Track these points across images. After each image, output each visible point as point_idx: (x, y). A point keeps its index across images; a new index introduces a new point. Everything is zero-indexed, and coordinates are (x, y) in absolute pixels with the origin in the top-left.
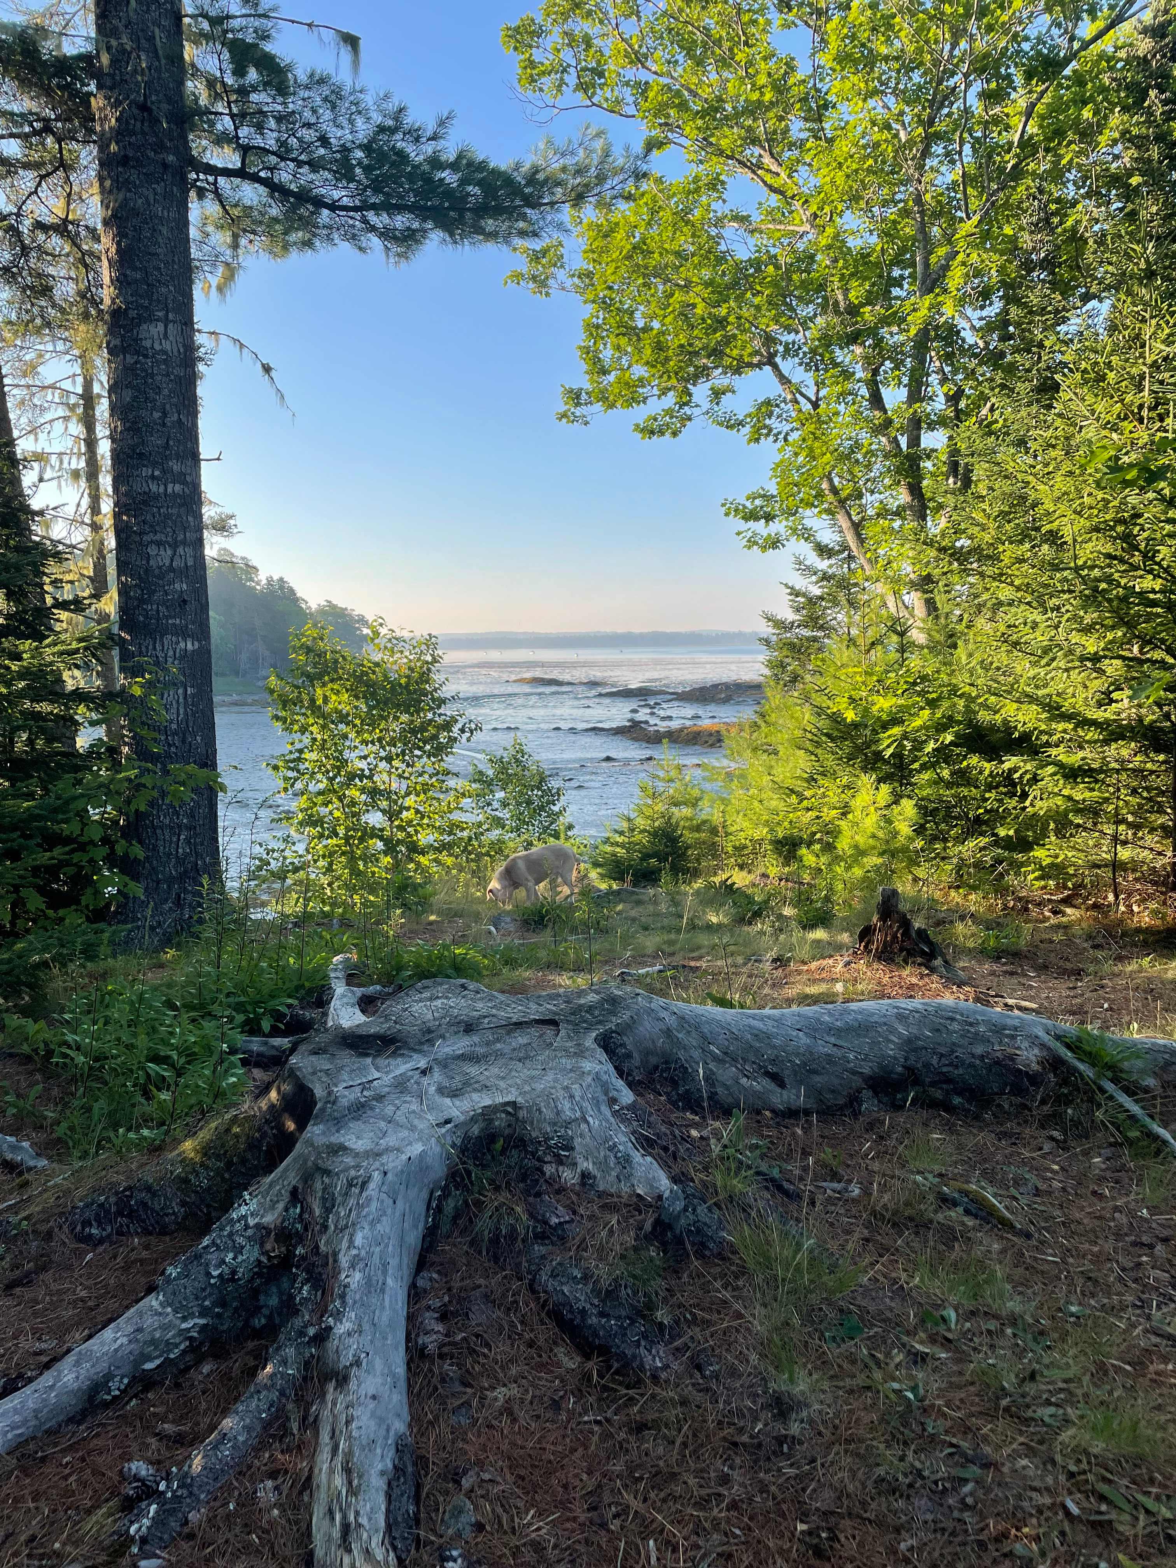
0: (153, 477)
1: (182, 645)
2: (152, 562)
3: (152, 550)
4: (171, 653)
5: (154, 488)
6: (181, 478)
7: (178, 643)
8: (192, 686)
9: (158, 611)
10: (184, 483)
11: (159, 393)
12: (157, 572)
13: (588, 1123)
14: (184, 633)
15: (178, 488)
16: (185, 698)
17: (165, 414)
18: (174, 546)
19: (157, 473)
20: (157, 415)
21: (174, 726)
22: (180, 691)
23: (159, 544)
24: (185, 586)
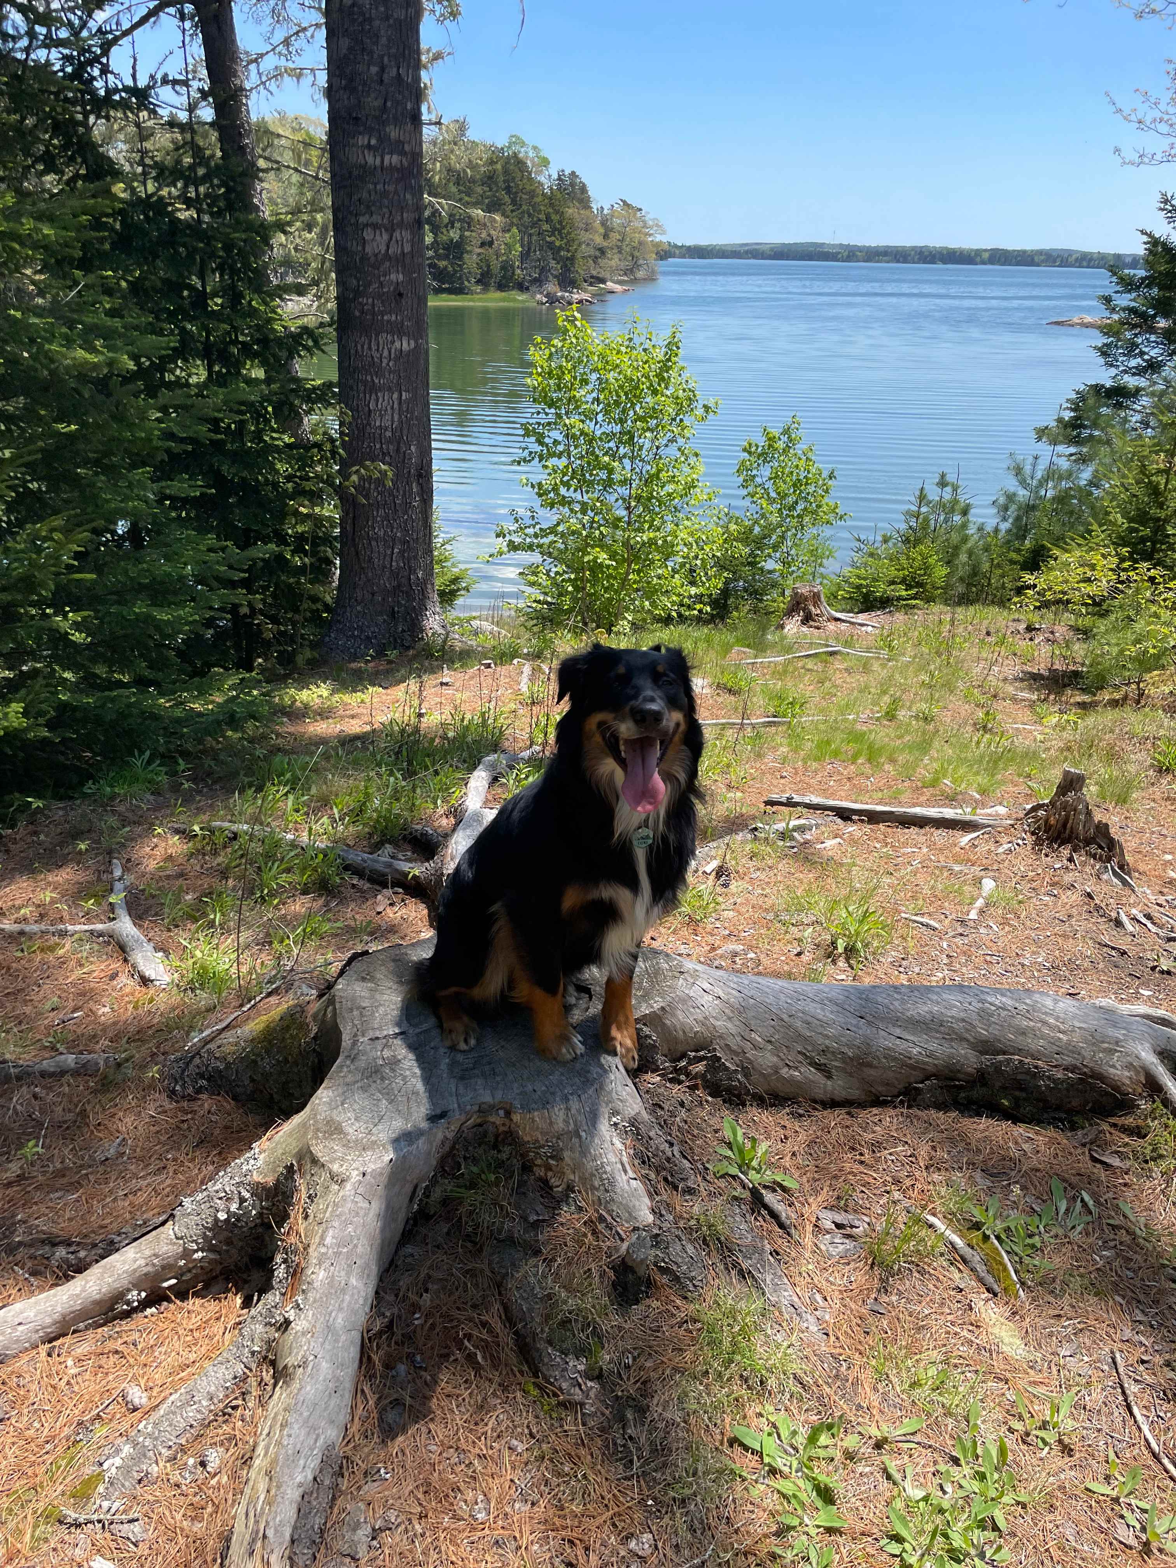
0: (369, 147)
1: (397, 344)
2: (368, 249)
3: (368, 234)
4: (386, 353)
5: (370, 160)
6: (398, 147)
7: (393, 342)
8: (407, 391)
9: (373, 305)
10: (402, 153)
11: (376, 43)
12: (372, 259)
13: (580, 1137)
14: (399, 331)
15: (395, 159)
16: (400, 403)
17: (383, 69)
18: (391, 230)
19: (373, 142)
20: (374, 69)
21: (388, 434)
22: (395, 396)
23: (375, 227)
24: (401, 277)
